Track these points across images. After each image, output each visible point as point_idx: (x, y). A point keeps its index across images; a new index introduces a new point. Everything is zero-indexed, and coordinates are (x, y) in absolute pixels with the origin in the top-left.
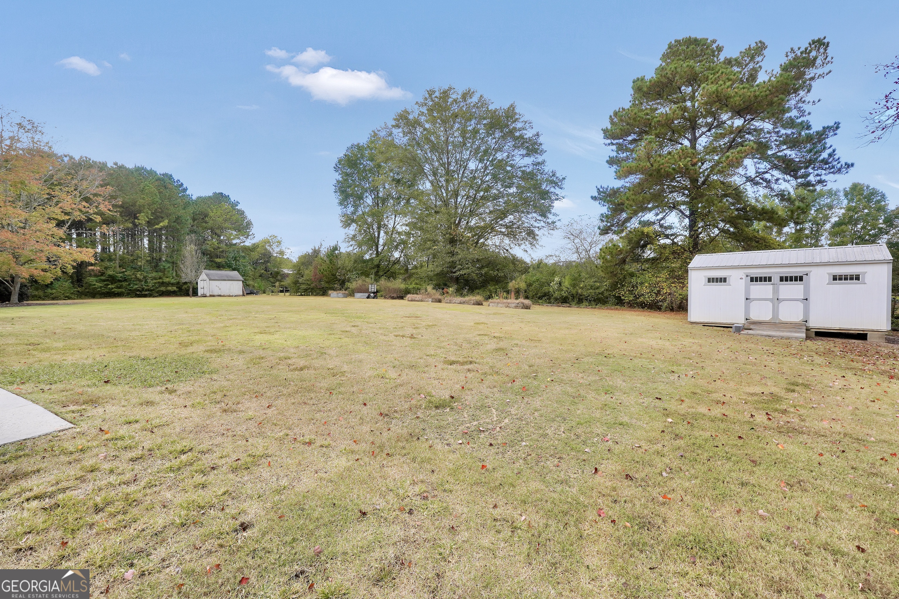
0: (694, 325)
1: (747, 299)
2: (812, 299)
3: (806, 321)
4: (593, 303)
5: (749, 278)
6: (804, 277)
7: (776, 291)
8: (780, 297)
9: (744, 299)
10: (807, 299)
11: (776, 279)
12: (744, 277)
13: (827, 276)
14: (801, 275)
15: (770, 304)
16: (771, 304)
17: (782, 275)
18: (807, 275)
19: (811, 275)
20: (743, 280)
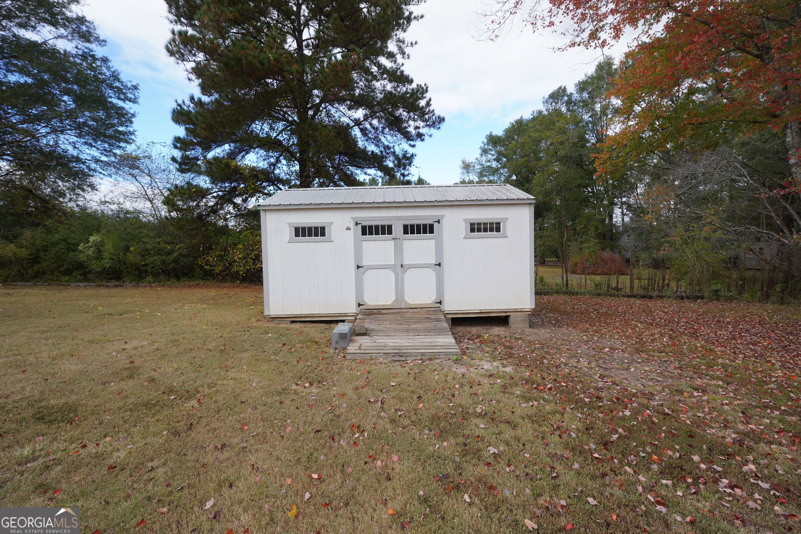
0: (277, 321)
1: (358, 267)
2: (445, 264)
3: (440, 303)
4: (162, 277)
5: (359, 227)
6: (436, 225)
7: (399, 252)
8: (405, 263)
9: (353, 267)
10: (439, 265)
11: (398, 230)
12: (352, 225)
13: (464, 224)
14: (431, 222)
15: (391, 275)
16: (393, 275)
17: (406, 223)
18: (438, 222)
19: (444, 222)
20: (351, 232)
